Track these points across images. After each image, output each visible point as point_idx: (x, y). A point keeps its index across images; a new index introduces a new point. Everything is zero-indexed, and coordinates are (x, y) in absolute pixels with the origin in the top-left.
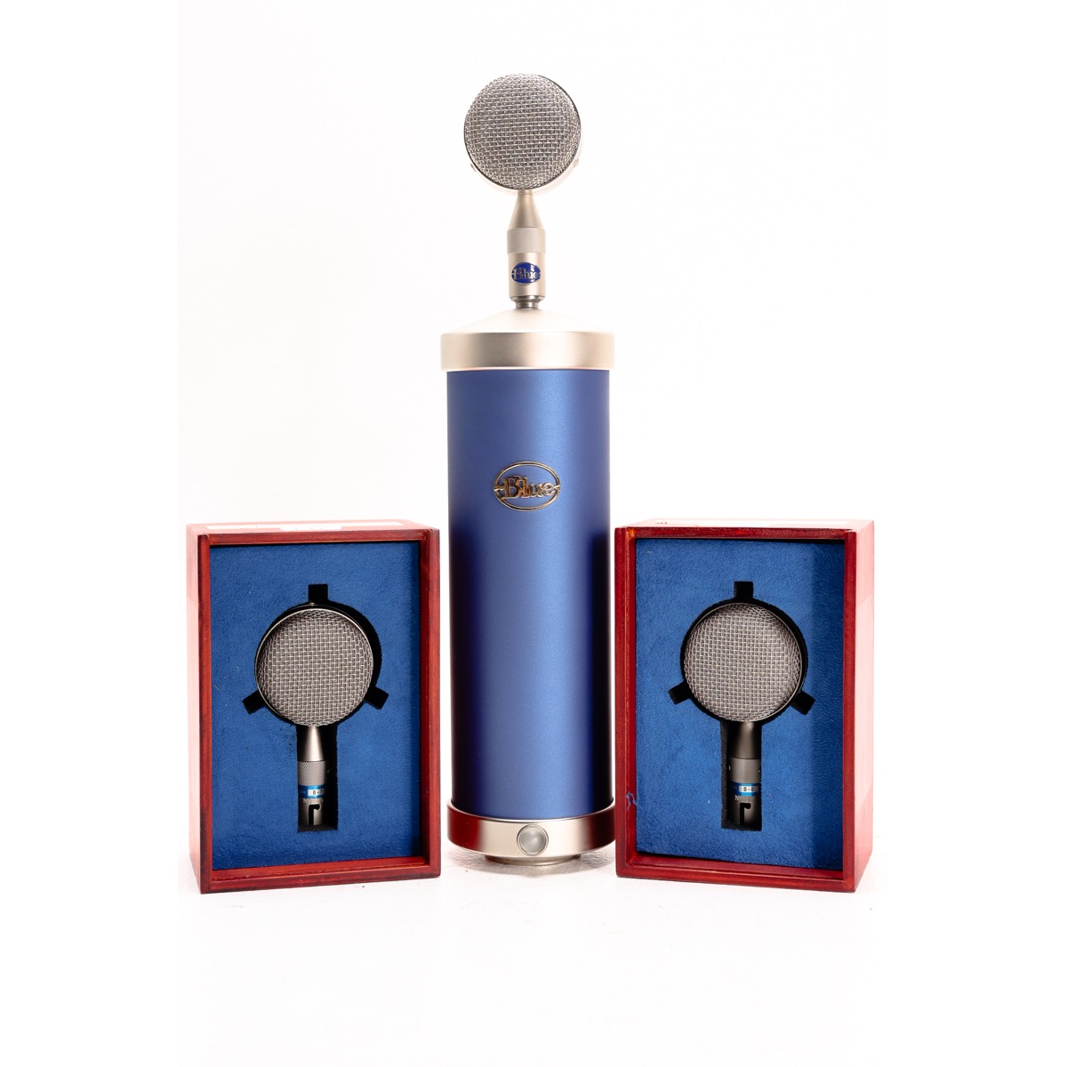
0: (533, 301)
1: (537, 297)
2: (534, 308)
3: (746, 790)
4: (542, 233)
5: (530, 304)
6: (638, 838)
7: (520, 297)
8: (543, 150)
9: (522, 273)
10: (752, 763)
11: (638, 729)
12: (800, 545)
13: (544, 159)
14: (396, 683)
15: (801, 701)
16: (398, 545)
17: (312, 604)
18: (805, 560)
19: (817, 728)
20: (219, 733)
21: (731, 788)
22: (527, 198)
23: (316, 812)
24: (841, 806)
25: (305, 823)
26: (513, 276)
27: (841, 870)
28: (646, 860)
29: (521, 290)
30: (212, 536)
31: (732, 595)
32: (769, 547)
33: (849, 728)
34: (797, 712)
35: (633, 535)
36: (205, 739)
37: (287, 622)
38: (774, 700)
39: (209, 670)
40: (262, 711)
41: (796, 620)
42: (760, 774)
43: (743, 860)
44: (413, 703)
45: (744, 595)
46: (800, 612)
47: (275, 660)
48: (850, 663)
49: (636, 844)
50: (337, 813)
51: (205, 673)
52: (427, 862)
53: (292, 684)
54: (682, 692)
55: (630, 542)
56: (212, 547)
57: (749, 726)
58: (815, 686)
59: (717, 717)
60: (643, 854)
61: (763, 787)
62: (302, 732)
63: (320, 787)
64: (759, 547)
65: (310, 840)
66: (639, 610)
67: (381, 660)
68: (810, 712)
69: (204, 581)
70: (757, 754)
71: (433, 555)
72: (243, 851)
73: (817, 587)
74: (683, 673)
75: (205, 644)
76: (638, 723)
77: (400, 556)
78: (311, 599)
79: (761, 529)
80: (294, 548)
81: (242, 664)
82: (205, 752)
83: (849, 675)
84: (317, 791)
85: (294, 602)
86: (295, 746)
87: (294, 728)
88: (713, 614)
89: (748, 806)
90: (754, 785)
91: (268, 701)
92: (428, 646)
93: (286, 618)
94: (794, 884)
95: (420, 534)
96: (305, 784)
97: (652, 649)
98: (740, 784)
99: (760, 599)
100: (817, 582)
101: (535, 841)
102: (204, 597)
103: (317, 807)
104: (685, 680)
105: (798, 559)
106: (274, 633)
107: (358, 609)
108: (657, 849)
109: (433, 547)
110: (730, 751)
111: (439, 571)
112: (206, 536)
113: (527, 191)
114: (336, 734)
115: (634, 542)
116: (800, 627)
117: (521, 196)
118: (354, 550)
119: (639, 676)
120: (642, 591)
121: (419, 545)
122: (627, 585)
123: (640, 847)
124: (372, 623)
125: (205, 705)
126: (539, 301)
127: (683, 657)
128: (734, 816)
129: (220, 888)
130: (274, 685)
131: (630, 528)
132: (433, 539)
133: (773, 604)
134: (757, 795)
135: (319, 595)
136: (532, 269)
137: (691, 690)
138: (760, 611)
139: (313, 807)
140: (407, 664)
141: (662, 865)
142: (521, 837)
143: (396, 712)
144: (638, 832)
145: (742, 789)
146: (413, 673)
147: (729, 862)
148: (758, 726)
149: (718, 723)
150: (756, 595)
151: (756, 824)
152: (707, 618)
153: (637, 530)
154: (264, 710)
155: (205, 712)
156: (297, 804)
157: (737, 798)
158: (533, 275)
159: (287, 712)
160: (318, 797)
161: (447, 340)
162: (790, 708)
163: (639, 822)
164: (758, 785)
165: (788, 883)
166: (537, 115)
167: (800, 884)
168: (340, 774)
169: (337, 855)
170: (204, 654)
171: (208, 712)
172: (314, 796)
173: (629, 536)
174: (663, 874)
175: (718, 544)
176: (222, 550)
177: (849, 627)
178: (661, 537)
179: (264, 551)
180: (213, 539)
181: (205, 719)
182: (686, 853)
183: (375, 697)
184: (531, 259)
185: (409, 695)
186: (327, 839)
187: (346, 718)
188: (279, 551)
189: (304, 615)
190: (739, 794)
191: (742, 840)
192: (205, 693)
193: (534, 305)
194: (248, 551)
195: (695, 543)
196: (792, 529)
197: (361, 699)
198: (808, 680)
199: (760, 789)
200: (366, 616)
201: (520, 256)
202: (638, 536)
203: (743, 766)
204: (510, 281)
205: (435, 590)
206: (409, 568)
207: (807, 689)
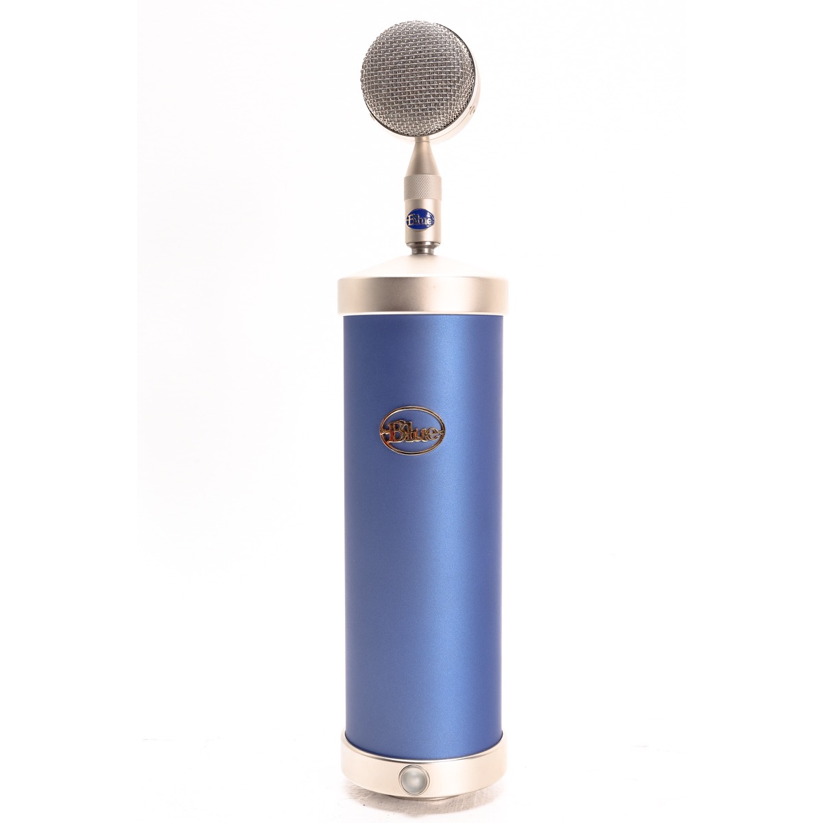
0: (429, 247)
1: (433, 243)
2: (430, 254)
4: (439, 180)
5: (426, 250)
7: (416, 243)
8: (434, 96)
9: (418, 219)
13: (435, 104)
22: (424, 145)
26: (408, 222)
29: (417, 236)
101: (416, 782)
113: (424, 138)
117: (419, 144)
126: (435, 247)
136: (428, 216)
142: (404, 776)
158: (428, 222)
161: (343, 284)
166: (428, 60)
184: (428, 205)
193: (429, 251)
201: (418, 202)
204: (406, 227)
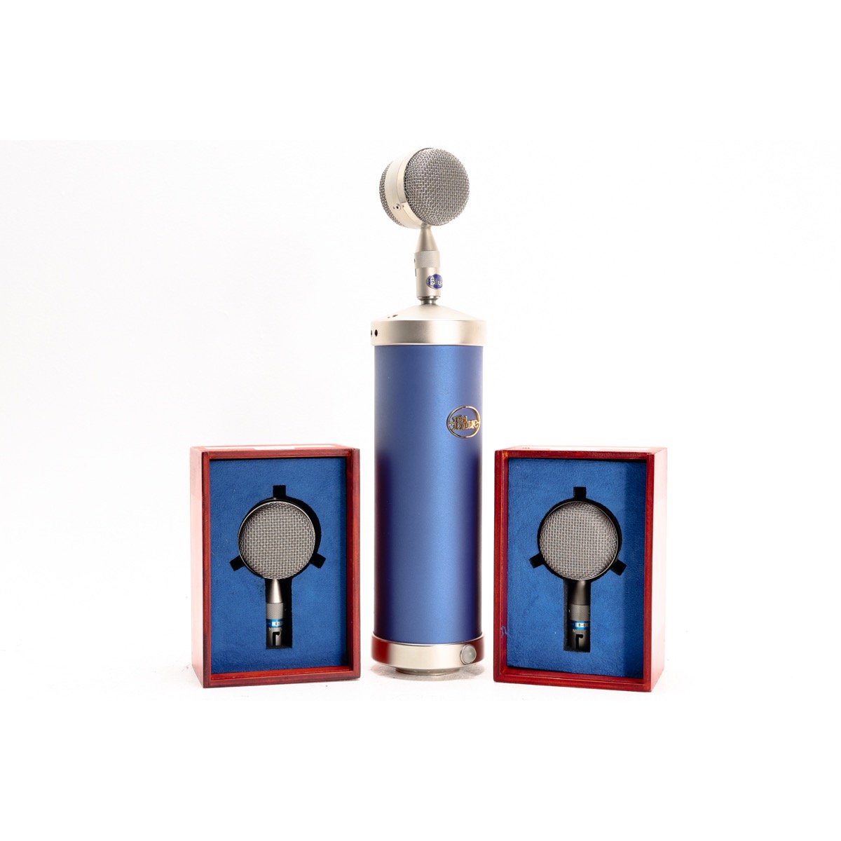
0: (432, 299)
1: (435, 297)
2: (433, 304)
3: (580, 626)
4: (438, 253)
5: (431, 302)
6: (508, 657)
7: (424, 297)
9: (436, 281)
10: (584, 607)
11: (509, 585)
12: (617, 463)
14: (330, 551)
15: (617, 567)
16: (332, 459)
17: (275, 499)
18: (621, 473)
19: (627, 584)
20: (215, 584)
21: (570, 624)
22: (427, 231)
23: (277, 637)
24: (643, 636)
25: (270, 644)
27: (643, 678)
28: (514, 671)
29: (424, 292)
30: (211, 452)
31: (572, 496)
32: (597, 464)
33: (648, 584)
34: (614, 574)
35: (507, 456)
36: (206, 586)
37: (259, 510)
38: (599, 565)
39: (209, 541)
40: (243, 570)
41: (614, 513)
42: (590, 615)
43: (578, 672)
44: (342, 564)
45: (580, 496)
46: (617, 508)
47: (251, 535)
48: (649, 541)
49: (507, 660)
50: (292, 637)
51: (206, 543)
52: (351, 668)
53: (263, 551)
54: (538, 560)
55: (505, 460)
56: (211, 460)
57: (582, 583)
58: (626, 556)
59: (561, 577)
60: (511, 667)
61: (591, 623)
62: (269, 583)
63: (280, 620)
64: (590, 464)
65: (274, 655)
66: (510, 505)
67: (321, 536)
68: (623, 573)
69: (205, 482)
70: (588, 602)
71: (355, 466)
72: (230, 662)
73: (629, 491)
74: (539, 547)
75: (206, 524)
76: (509, 581)
77: (333, 466)
78: (275, 496)
79: (592, 452)
80: (263, 461)
81: (230, 538)
82: (206, 595)
83: (648, 549)
84: (278, 622)
85: (264, 497)
86: (264, 592)
87: (263, 581)
88: (560, 508)
89: (581, 636)
90: (585, 622)
91: (246, 563)
92: (352, 526)
93: (258, 508)
94: (611, 687)
95: (347, 452)
96: (270, 618)
97: (518, 531)
98: (576, 622)
99: (590, 499)
100: (629, 488)
102: (206, 493)
103: (278, 633)
104: (541, 552)
105: (616, 472)
106: (250, 517)
107: (306, 501)
108: (520, 664)
109: (355, 461)
110: (570, 600)
111: (359, 476)
112: (207, 453)
113: (428, 226)
114: (291, 584)
115: (508, 460)
116: (617, 517)
117: (424, 228)
118: (303, 462)
119: (510, 549)
120: (513, 493)
121: (347, 461)
122: (503, 488)
123: (509, 663)
124: (315, 511)
125: (206, 565)
126: (436, 299)
127: (539, 537)
128: (572, 642)
129: (216, 684)
130: (251, 551)
131: (505, 451)
132: (355, 455)
133: (599, 502)
134: (588, 629)
135: (280, 493)
137: (544, 559)
138: (591, 507)
139: (275, 634)
140: (338, 538)
141: (524, 675)
143: (330, 570)
144: (508, 653)
145: (577, 625)
146: (342, 544)
147: (568, 673)
148: (588, 583)
149: (562, 580)
150: (588, 496)
151: (586, 648)
152: (555, 511)
153: (510, 452)
154: (244, 568)
155: (206, 569)
156: (265, 631)
157: (574, 631)
159: (259, 569)
160: (279, 627)
162: (610, 571)
163: (509, 646)
164: (588, 623)
165: (607, 686)
167: (615, 687)
168: (295, 610)
169: (292, 665)
170: (206, 530)
171: (208, 569)
172: (276, 626)
173: (505, 456)
174: (525, 680)
175: (563, 462)
176: (217, 462)
177: (649, 517)
178: (526, 456)
179: (244, 463)
180: (212, 455)
181: (206, 573)
182: (540, 667)
183: (317, 560)
185: (339, 559)
186: (285, 654)
187: (298, 573)
188: (254, 463)
189: (270, 506)
190: (576, 628)
191: (577, 660)
192: (206, 556)
193: (433, 302)
194: (234, 463)
195: (548, 461)
196: (612, 452)
197: (307, 561)
198: (622, 552)
199: (589, 624)
200: (311, 506)
202: (511, 456)
203: (578, 609)
205: (357, 489)
206: (339, 475)
207: (621, 558)
